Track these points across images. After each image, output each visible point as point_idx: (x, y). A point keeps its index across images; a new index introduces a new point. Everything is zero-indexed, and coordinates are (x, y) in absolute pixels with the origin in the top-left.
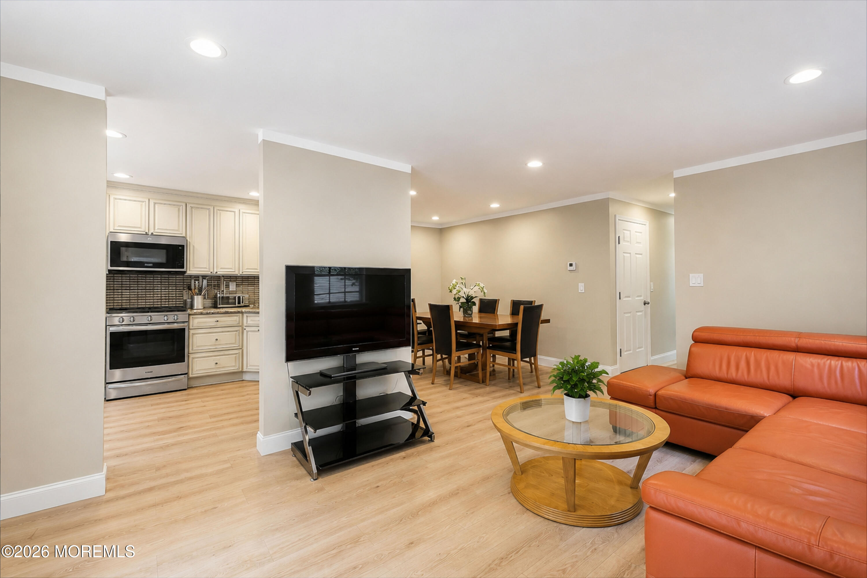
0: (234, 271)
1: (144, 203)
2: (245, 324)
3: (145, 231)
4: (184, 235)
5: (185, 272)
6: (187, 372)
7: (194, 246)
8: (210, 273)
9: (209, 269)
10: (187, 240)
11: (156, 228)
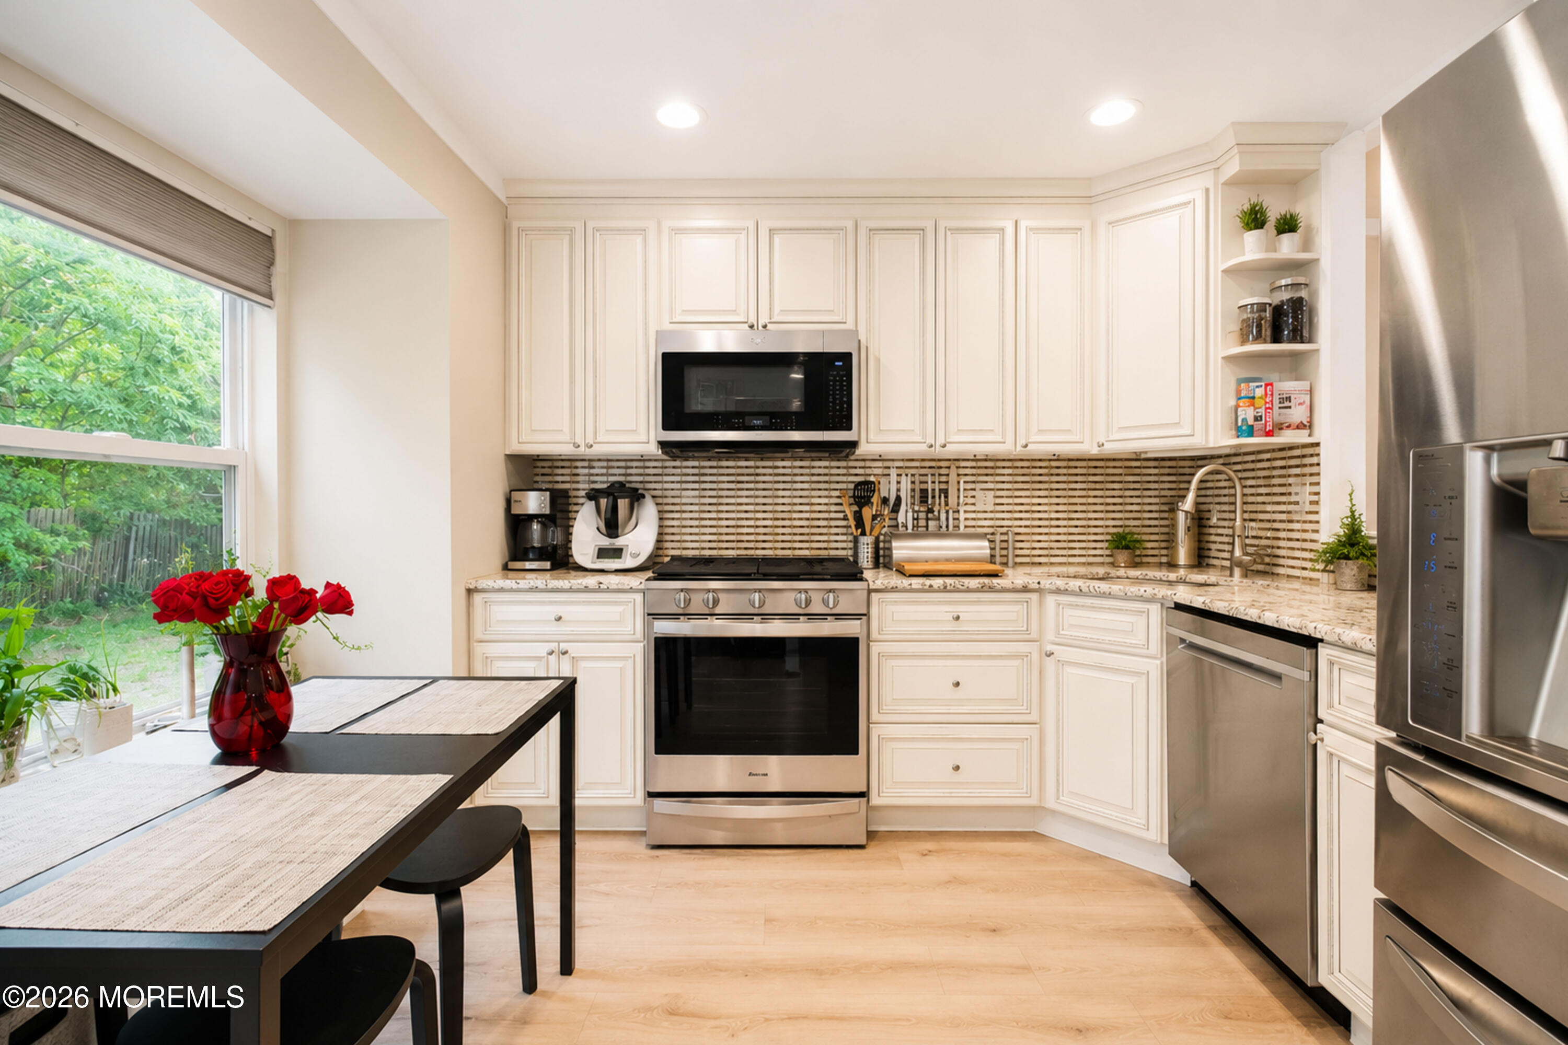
0: (999, 439)
1: (743, 236)
2: (1050, 635)
3: (746, 322)
4: (850, 326)
5: (853, 445)
6: (865, 790)
7: (878, 361)
8: (923, 448)
9: (924, 435)
10: (859, 341)
11: (777, 310)
